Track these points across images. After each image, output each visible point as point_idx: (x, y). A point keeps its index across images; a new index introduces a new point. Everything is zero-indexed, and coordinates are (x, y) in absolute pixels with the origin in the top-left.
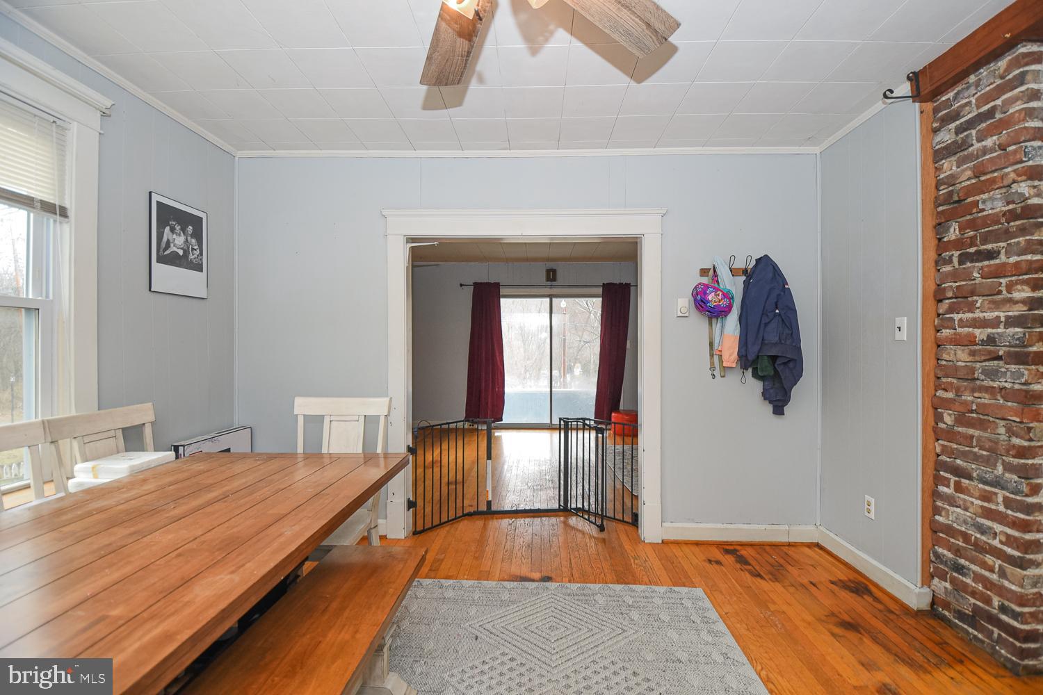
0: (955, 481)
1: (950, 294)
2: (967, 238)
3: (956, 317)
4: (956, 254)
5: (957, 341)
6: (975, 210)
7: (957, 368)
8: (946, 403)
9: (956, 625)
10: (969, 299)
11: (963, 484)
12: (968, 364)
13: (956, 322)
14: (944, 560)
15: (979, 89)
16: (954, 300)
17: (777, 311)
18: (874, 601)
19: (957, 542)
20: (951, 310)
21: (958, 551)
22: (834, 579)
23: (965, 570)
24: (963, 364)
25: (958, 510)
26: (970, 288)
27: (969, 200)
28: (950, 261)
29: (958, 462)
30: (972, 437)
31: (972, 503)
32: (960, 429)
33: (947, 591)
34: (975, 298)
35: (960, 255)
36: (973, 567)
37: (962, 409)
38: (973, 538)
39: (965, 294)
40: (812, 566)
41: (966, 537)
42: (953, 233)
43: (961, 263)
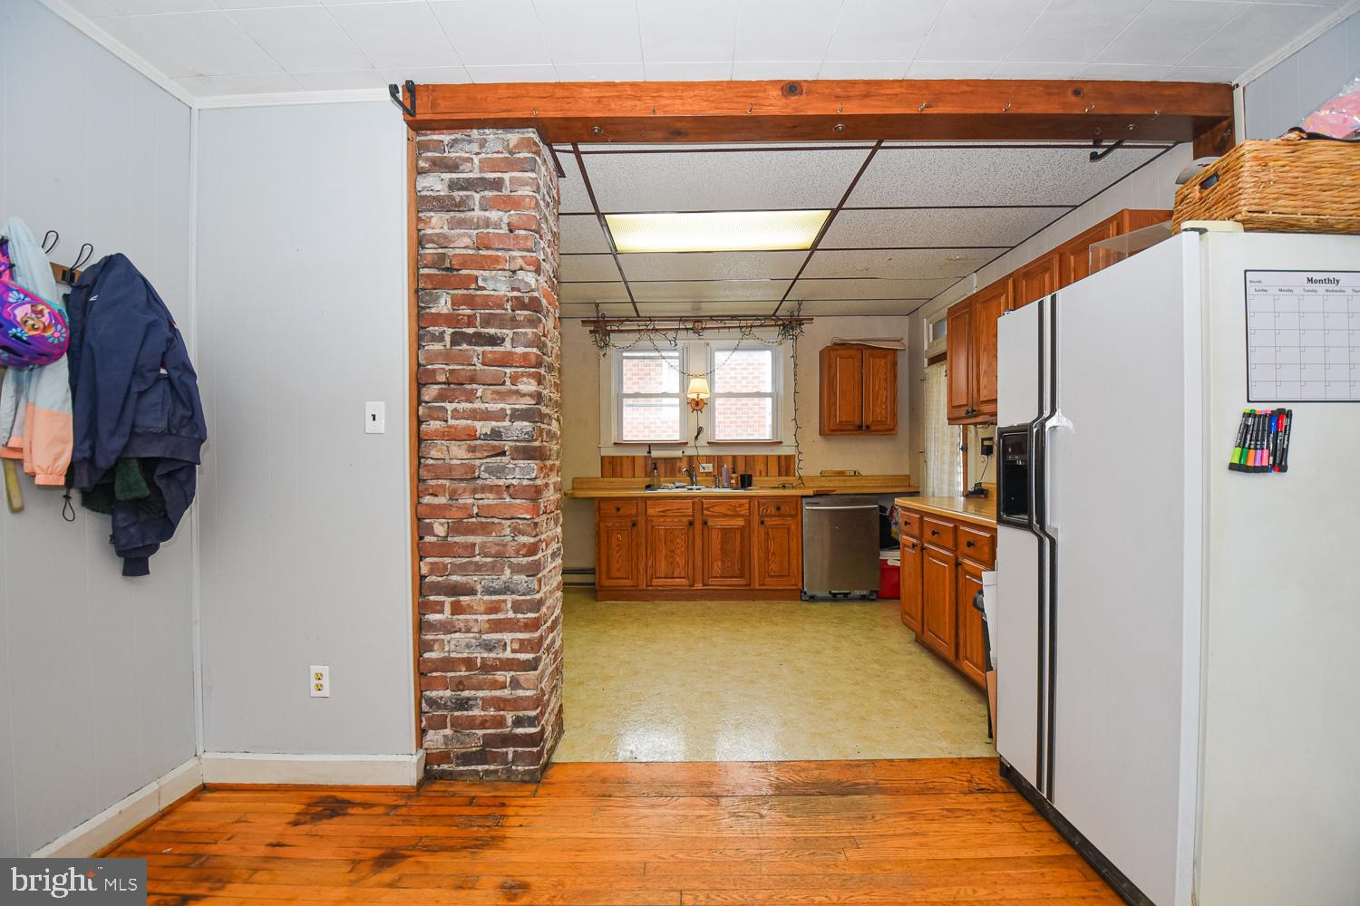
0: (452, 603)
1: (442, 378)
2: (464, 315)
3: (449, 407)
4: (450, 331)
5: (452, 436)
6: (473, 286)
7: (451, 468)
8: (437, 511)
9: (461, 773)
10: (466, 386)
11: (462, 603)
12: (464, 462)
13: (449, 413)
14: (443, 702)
15: (484, 150)
16: (443, 386)
17: (163, 371)
18: (365, 809)
19: (459, 674)
20: (441, 397)
21: (460, 685)
22: (292, 818)
23: (470, 702)
24: (459, 462)
25: (457, 635)
26: (468, 374)
27: (464, 272)
28: (441, 338)
29: (454, 578)
30: (474, 545)
31: (477, 620)
32: (457, 539)
33: (448, 739)
34: (475, 386)
35: (453, 333)
36: (480, 694)
37: (460, 515)
38: (479, 660)
39: (461, 380)
40: (238, 821)
41: (469, 663)
42: (443, 305)
43: (453, 343)
